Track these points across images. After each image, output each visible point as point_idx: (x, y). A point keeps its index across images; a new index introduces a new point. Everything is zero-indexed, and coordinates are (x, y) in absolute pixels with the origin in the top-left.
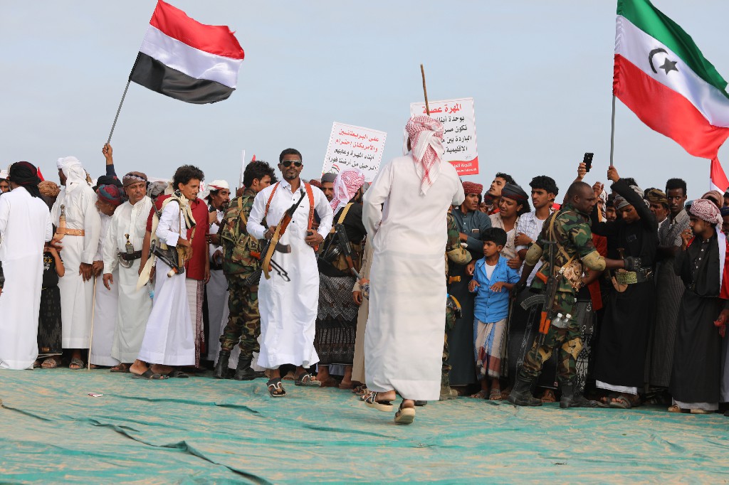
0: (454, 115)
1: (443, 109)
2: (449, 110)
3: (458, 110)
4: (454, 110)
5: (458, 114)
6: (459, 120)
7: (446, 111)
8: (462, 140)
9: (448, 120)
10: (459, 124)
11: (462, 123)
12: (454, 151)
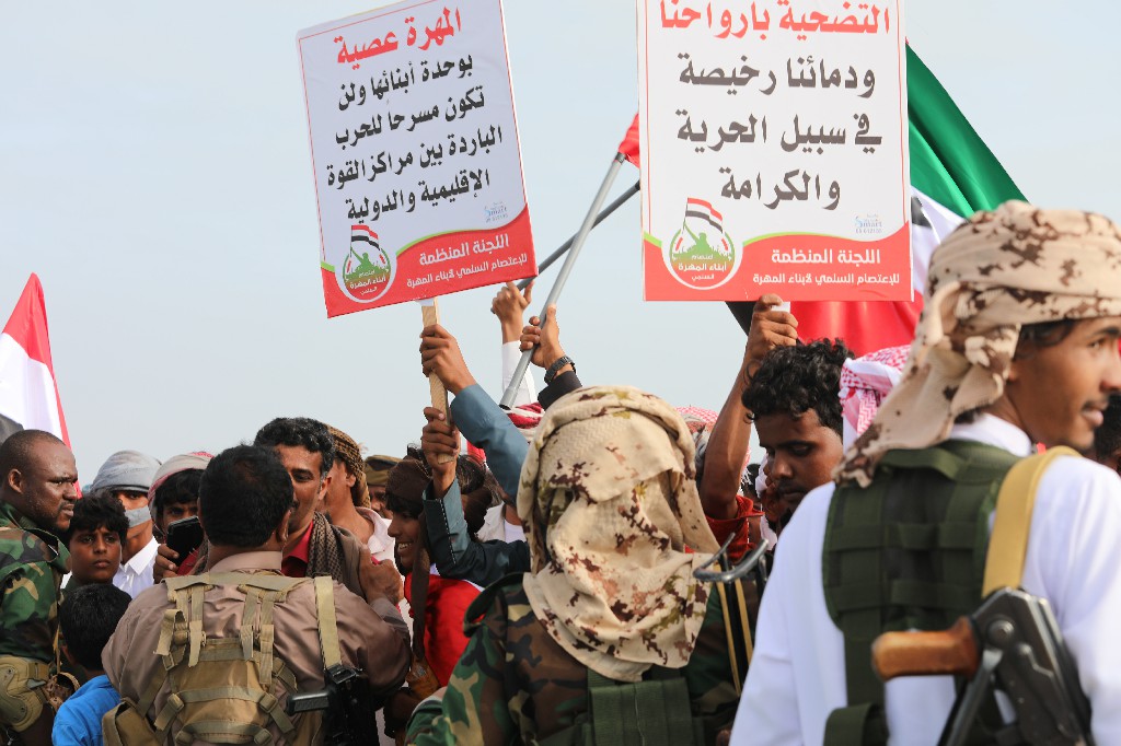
0: (437, 55)
1: (401, 37)
2: (422, 38)
3: (450, 31)
4: (438, 35)
5: (451, 50)
6: (455, 71)
7: (411, 42)
8: (470, 148)
9: (419, 73)
10: (454, 87)
11: (468, 82)
12: (444, 193)
